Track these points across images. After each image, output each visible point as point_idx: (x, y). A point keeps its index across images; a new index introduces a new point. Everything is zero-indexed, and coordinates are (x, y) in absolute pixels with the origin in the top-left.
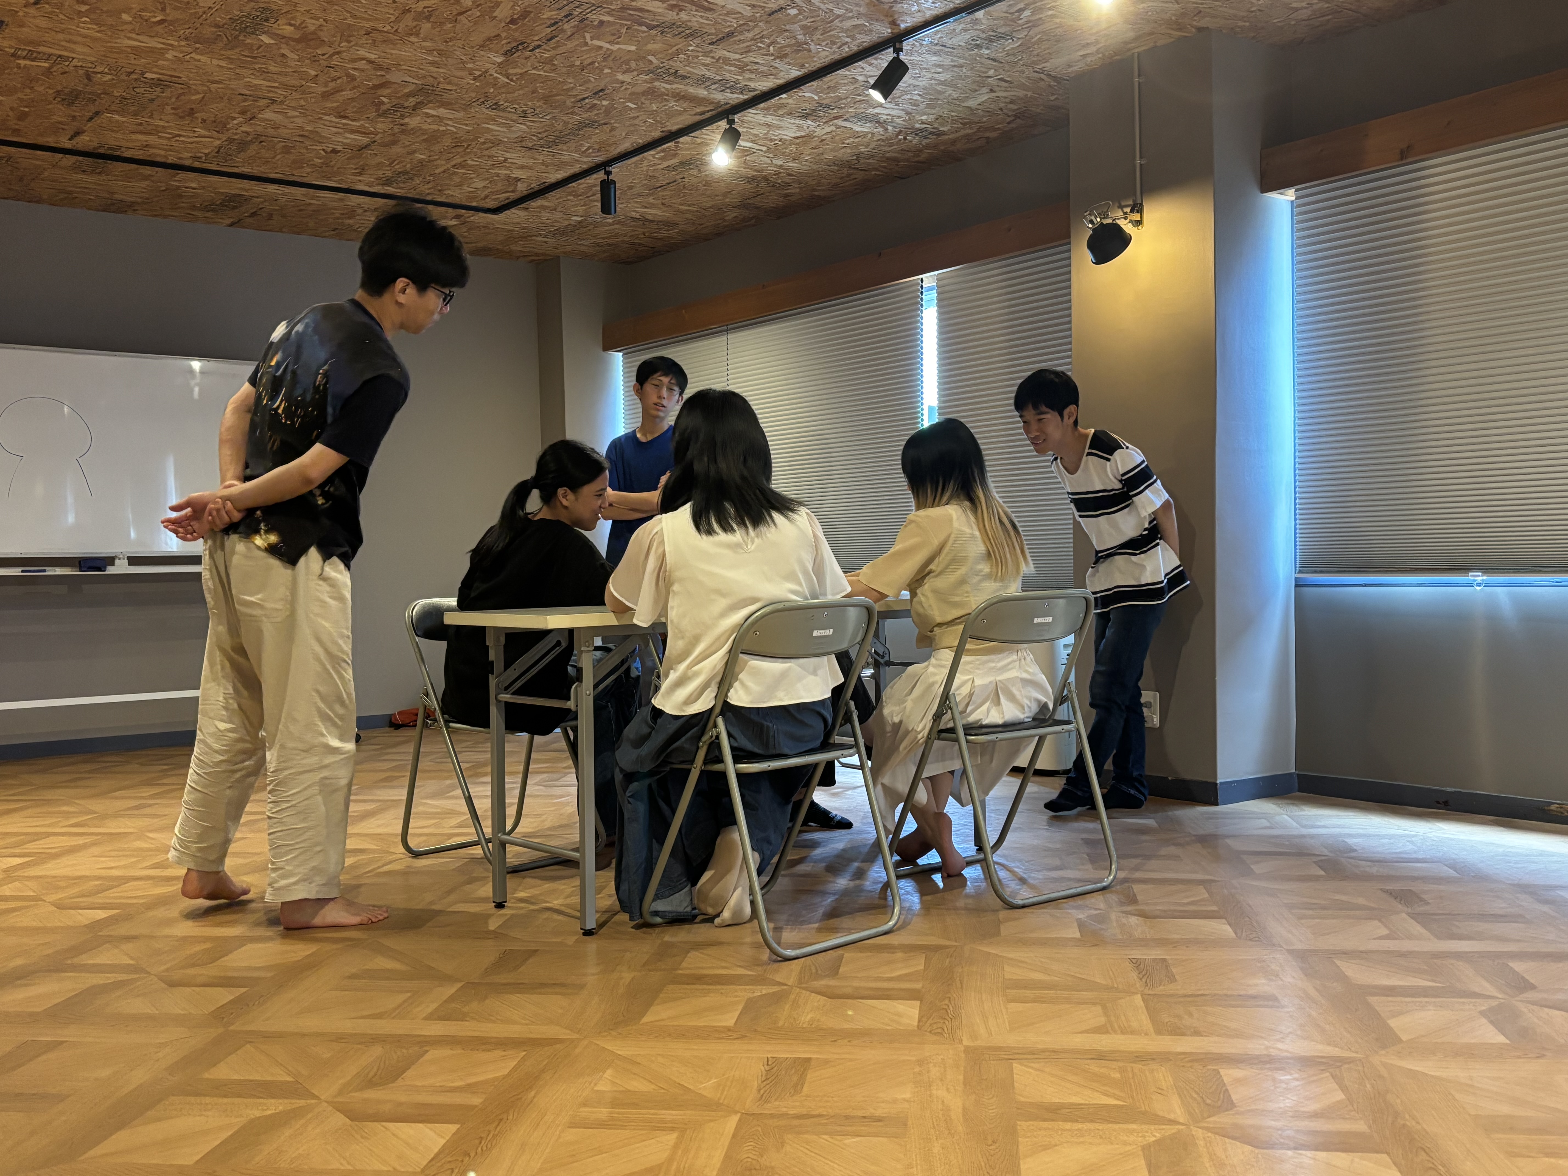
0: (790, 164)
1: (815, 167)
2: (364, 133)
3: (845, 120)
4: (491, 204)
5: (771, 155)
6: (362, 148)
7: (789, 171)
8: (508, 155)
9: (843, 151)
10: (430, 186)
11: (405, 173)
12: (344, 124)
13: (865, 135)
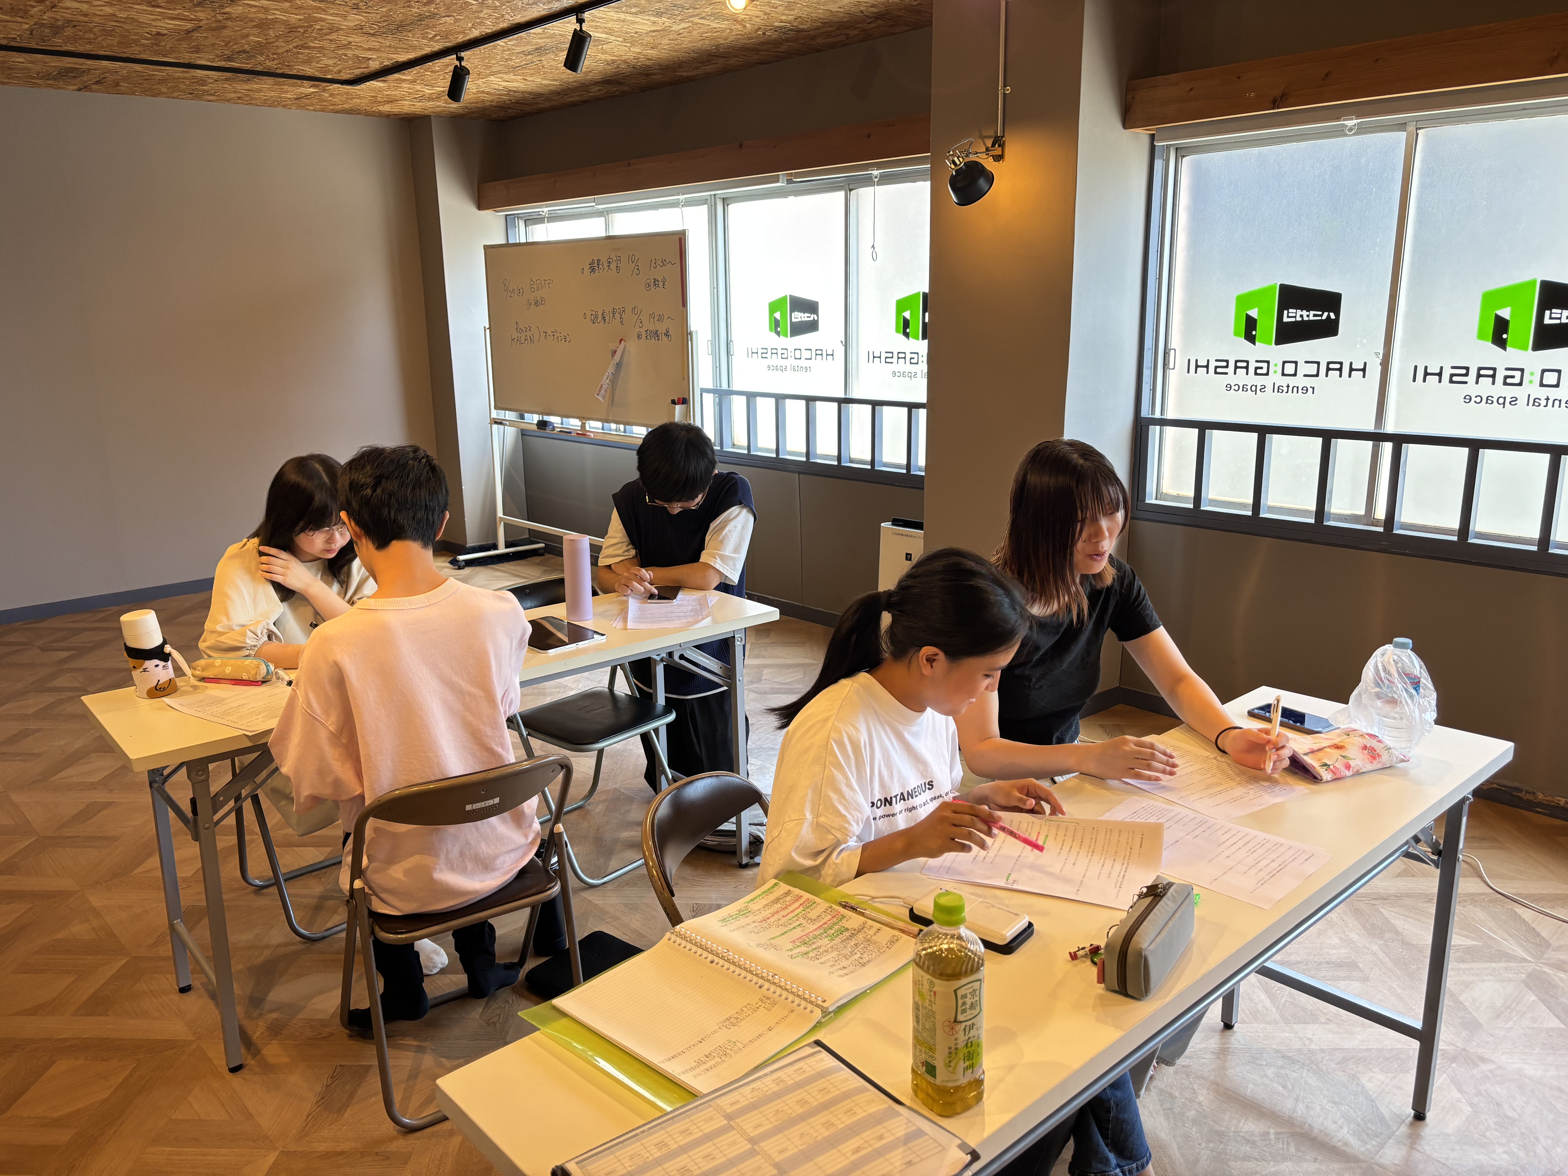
0: (648, 51)
1: (674, 54)
2: (186, 20)
3: (701, 18)
4: (345, 76)
5: (629, 45)
6: (188, 32)
7: (649, 57)
8: (350, 39)
9: (701, 42)
10: (275, 62)
11: (244, 52)
12: (160, 12)
13: (723, 31)
